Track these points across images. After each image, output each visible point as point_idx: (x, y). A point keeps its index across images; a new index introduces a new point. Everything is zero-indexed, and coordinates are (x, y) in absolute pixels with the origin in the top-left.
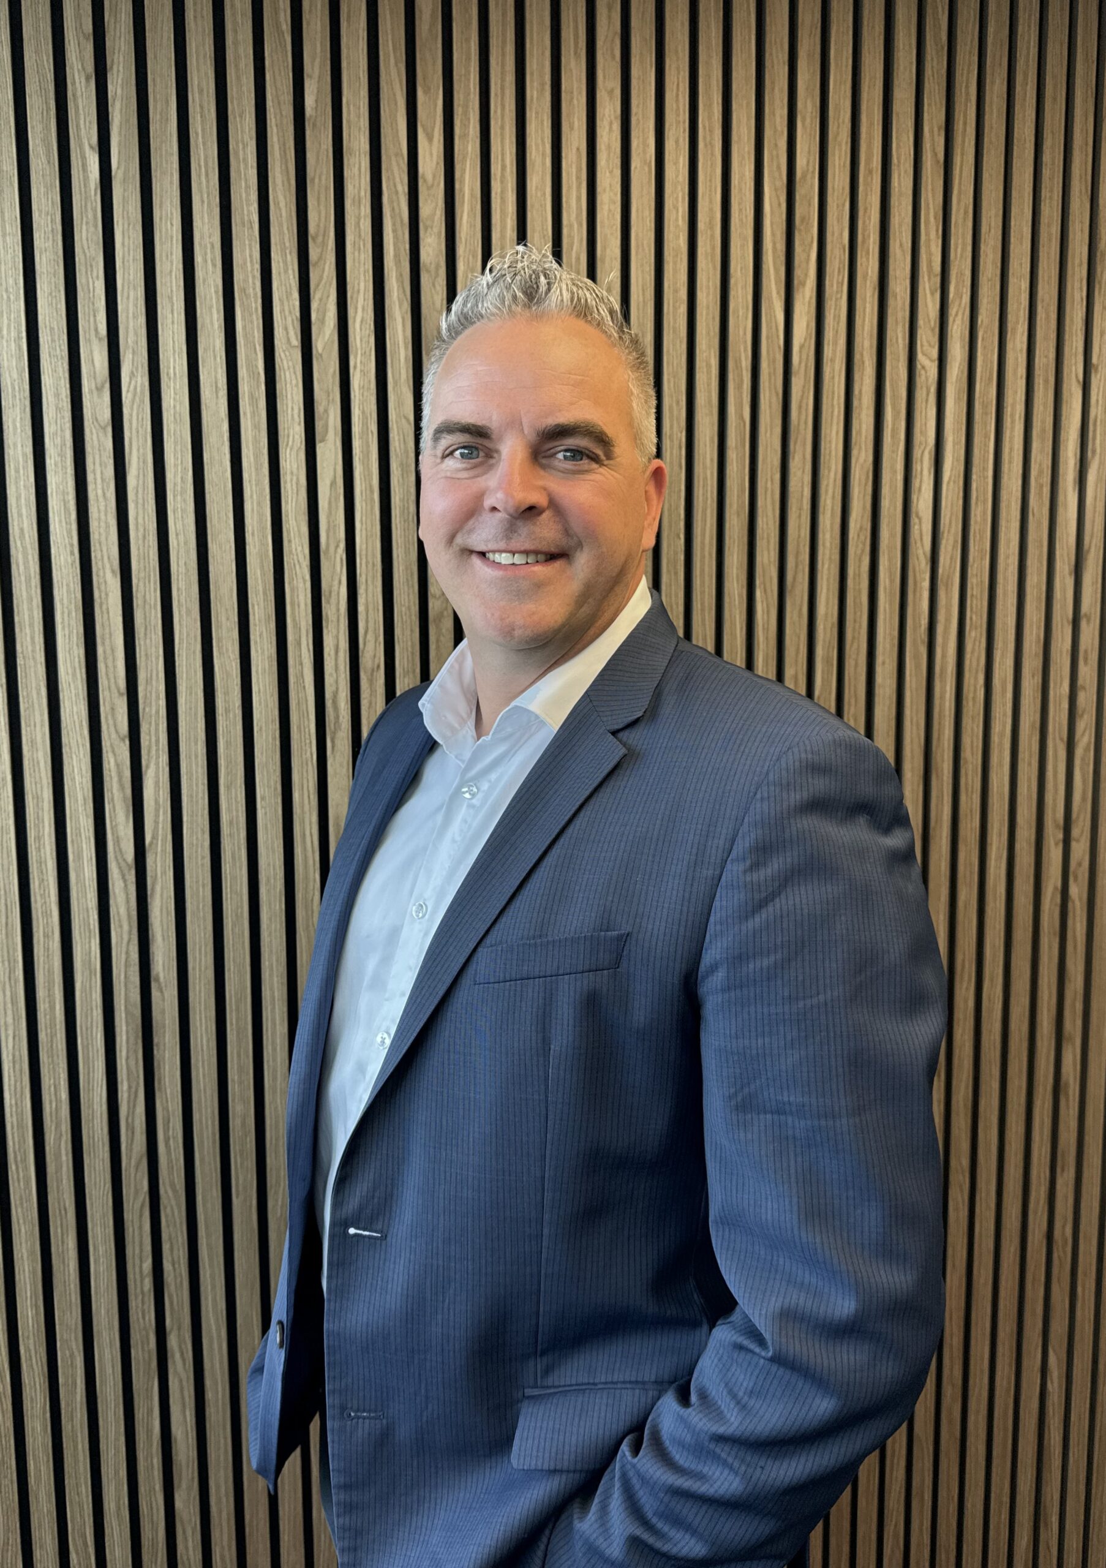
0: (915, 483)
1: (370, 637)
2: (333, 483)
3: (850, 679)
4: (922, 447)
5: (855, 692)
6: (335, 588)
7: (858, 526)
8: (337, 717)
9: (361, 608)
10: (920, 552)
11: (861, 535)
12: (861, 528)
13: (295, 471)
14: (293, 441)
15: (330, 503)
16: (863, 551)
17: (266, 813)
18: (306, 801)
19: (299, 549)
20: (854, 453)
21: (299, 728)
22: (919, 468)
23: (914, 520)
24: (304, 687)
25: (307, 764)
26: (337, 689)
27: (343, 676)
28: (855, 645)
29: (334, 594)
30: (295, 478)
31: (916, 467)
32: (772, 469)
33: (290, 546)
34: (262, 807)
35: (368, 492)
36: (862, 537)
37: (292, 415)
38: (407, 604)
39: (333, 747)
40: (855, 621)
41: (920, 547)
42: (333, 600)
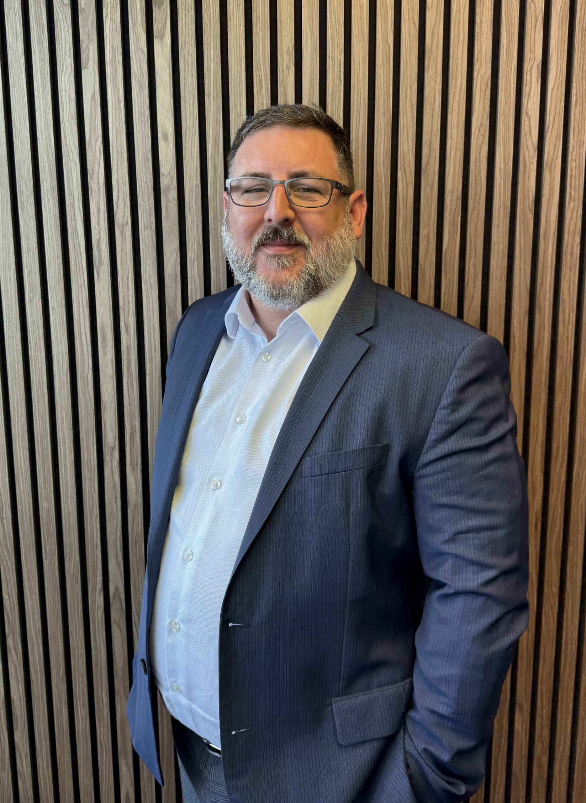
0: (526, 90)
1: (121, 203)
2: (93, 97)
3: (470, 238)
4: (532, 62)
5: (475, 247)
6: (96, 168)
7: (479, 122)
8: (100, 256)
9: (114, 183)
10: (529, 143)
11: (481, 129)
12: (481, 124)
13: (68, 89)
14: (66, 68)
15: (91, 110)
16: (483, 141)
17: (56, 319)
18: (82, 312)
19: (72, 142)
20: (476, 67)
21: (75, 263)
22: (529, 78)
23: (524, 118)
24: (78, 236)
25: (81, 287)
26: (100, 237)
27: (103, 229)
28: (476, 212)
29: (95, 173)
30: (68, 94)
31: (526, 78)
32: (410, 81)
33: (66, 140)
34: (53, 314)
35: (117, 102)
36: (482, 131)
37: (66, 51)
38: (145, 180)
39: (98, 276)
40: (476, 195)
41: (530, 138)
42: (95, 177)
